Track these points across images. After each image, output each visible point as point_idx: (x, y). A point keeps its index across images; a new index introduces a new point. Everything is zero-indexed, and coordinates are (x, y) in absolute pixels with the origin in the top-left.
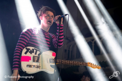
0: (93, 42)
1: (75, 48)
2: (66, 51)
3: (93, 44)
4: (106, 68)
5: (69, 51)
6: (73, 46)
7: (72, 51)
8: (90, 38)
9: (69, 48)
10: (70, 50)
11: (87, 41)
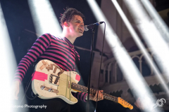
0: (140, 58)
1: (116, 68)
2: (102, 71)
3: (140, 62)
4: (160, 93)
5: (107, 71)
6: (112, 65)
7: (110, 72)
8: (135, 53)
9: (107, 68)
10: (109, 70)
11: (131, 56)
